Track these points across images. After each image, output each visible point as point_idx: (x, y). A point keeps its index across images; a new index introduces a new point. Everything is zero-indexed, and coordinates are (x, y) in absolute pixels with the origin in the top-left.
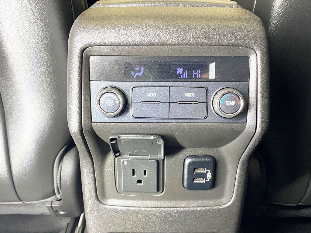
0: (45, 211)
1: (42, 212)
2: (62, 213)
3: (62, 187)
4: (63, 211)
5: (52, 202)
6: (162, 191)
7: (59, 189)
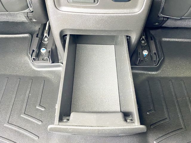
0: (24, 20)
1: (22, 20)
2: (34, 20)
3: (33, 3)
4: (35, 19)
5: (27, 13)
6: (97, 2)
7: (31, 3)
